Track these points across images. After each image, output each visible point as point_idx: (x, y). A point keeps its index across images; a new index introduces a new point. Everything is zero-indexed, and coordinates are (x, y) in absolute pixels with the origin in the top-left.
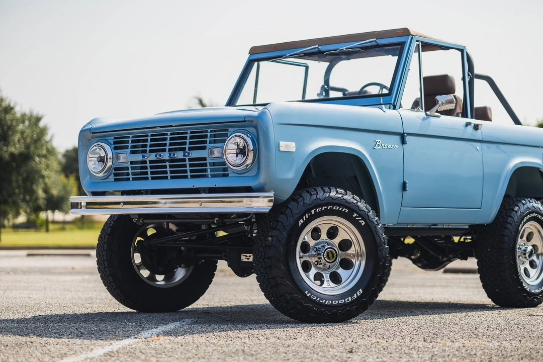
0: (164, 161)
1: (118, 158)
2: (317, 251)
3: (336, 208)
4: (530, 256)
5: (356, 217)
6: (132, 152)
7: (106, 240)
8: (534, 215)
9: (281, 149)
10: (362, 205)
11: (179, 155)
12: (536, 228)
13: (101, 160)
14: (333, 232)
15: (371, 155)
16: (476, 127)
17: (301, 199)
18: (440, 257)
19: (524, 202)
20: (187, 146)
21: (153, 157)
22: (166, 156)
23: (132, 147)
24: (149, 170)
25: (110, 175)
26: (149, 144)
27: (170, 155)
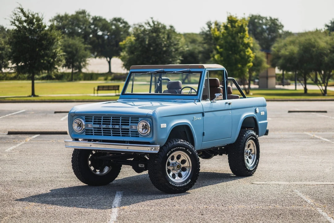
0: (110, 129)
1: (87, 126)
2: (172, 165)
3: (181, 148)
4: (249, 155)
5: (188, 151)
6: (94, 124)
7: (77, 157)
8: (251, 137)
9: (161, 127)
10: (190, 146)
11: (117, 127)
12: (252, 142)
13: (80, 125)
14: (179, 157)
15: (192, 124)
16: (230, 104)
17: (168, 145)
18: (211, 155)
19: (247, 132)
20: (120, 123)
21: (104, 126)
22: (111, 126)
23: (94, 121)
24: (102, 131)
25: (84, 132)
26: (102, 121)
27: (113, 126)
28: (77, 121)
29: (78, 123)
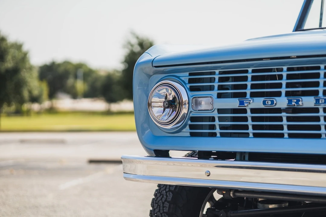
0: (279, 110)
1: (197, 104)
6: (220, 96)
7: (166, 210)
11: (308, 101)
20: (321, 89)
21: (258, 103)
22: (282, 102)
23: (220, 88)
24: (250, 123)
25: (184, 127)
26: (249, 83)
27: (290, 102)
28: (163, 91)
29: (166, 98)
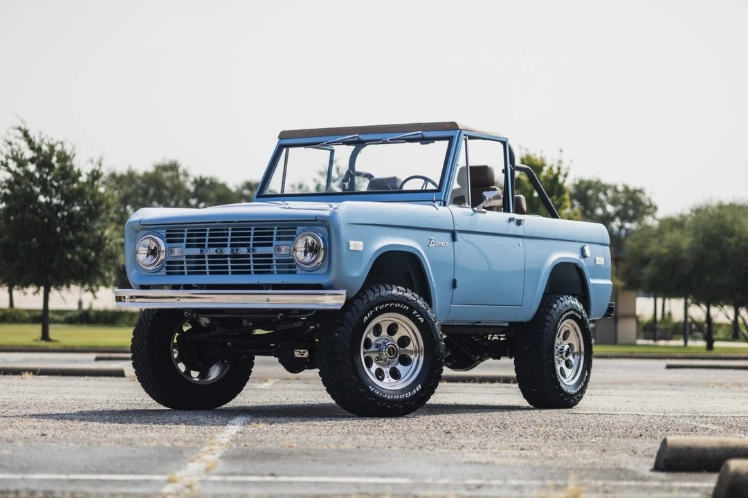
0: (226, 256)
1: (172, 252)
2: (377, 347)
3: (397, 305)
4: (567, 355)
5: (416, 314)
6: (187, 246)
8: (572, 312)
9: (351, 248)
10: (421, 302)
11: (243, 251)
12: (572, 325)
13: (153, 252)
14: (392, 329)
15: (426, 253)
16: (519, 223)
17: (366, 296)
18: (473, 356)
19: (562, 299)
20: (251, 242)
21: (212, 251)
22: (227, 251)
23: (188, 241)
24: (207, 265)
25: (162, 268)
26: (207, 238)
27: (232, 251)
28: (147, 242)
29: (149, 247)
